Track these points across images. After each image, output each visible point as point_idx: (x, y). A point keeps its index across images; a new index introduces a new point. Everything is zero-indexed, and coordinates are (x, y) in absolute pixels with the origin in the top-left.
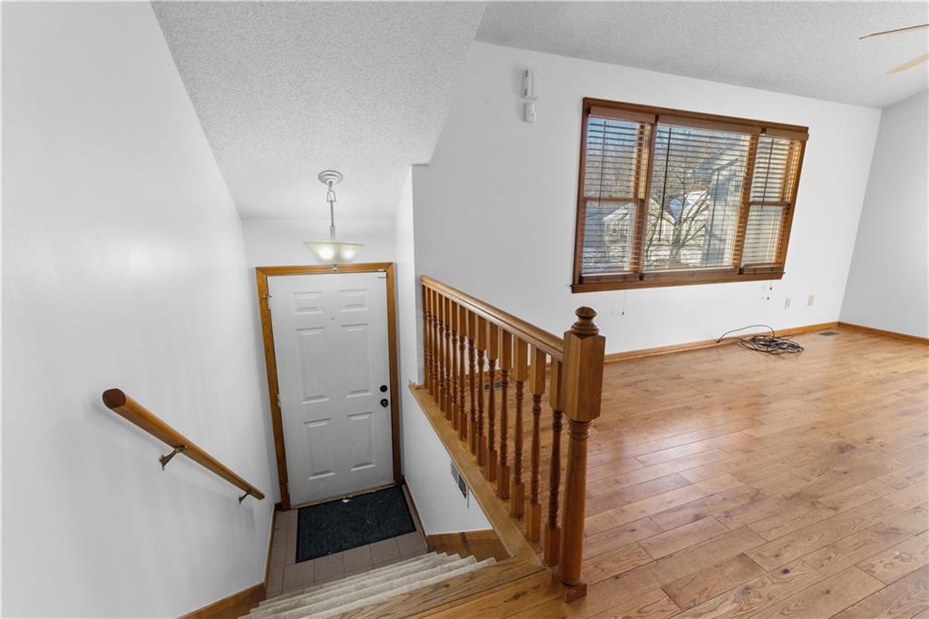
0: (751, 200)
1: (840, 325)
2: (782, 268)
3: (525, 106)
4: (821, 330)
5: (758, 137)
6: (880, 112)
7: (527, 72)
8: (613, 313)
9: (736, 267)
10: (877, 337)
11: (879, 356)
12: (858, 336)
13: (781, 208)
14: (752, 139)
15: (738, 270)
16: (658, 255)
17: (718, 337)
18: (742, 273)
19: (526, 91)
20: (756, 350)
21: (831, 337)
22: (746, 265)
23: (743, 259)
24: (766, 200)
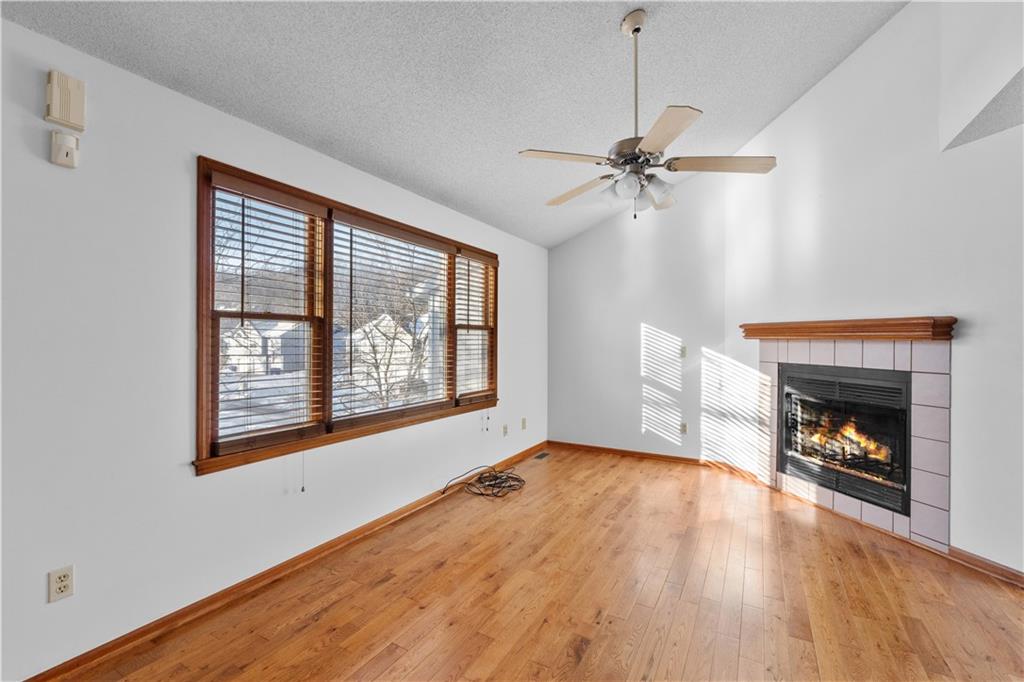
0: (457, 323)
1: (550, 444)
2: (495, 395)
3: (50, 135)
4: (534, 453)
5: (455, 257)
6: (546, 252)
7: (49, 75)
8: (286, 492)
9: (451, 398)
10: (576, 452)
11: (581, 476)
12: (564, 453)
13: (486, 332)
14: (450, 258)
15: (454, 402)
16: (353, 394)
17: (442, 487)
18: (457, 404)
19: (48, 107)
20: (482, 494)
21: (544, 459)
22: (461, 396)
23: (458, 389)
24: (471, 323)
